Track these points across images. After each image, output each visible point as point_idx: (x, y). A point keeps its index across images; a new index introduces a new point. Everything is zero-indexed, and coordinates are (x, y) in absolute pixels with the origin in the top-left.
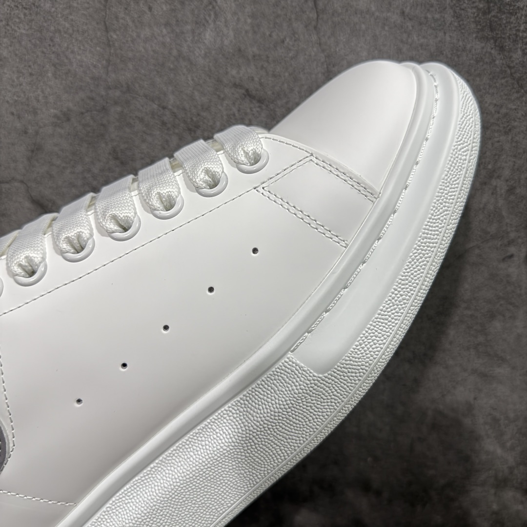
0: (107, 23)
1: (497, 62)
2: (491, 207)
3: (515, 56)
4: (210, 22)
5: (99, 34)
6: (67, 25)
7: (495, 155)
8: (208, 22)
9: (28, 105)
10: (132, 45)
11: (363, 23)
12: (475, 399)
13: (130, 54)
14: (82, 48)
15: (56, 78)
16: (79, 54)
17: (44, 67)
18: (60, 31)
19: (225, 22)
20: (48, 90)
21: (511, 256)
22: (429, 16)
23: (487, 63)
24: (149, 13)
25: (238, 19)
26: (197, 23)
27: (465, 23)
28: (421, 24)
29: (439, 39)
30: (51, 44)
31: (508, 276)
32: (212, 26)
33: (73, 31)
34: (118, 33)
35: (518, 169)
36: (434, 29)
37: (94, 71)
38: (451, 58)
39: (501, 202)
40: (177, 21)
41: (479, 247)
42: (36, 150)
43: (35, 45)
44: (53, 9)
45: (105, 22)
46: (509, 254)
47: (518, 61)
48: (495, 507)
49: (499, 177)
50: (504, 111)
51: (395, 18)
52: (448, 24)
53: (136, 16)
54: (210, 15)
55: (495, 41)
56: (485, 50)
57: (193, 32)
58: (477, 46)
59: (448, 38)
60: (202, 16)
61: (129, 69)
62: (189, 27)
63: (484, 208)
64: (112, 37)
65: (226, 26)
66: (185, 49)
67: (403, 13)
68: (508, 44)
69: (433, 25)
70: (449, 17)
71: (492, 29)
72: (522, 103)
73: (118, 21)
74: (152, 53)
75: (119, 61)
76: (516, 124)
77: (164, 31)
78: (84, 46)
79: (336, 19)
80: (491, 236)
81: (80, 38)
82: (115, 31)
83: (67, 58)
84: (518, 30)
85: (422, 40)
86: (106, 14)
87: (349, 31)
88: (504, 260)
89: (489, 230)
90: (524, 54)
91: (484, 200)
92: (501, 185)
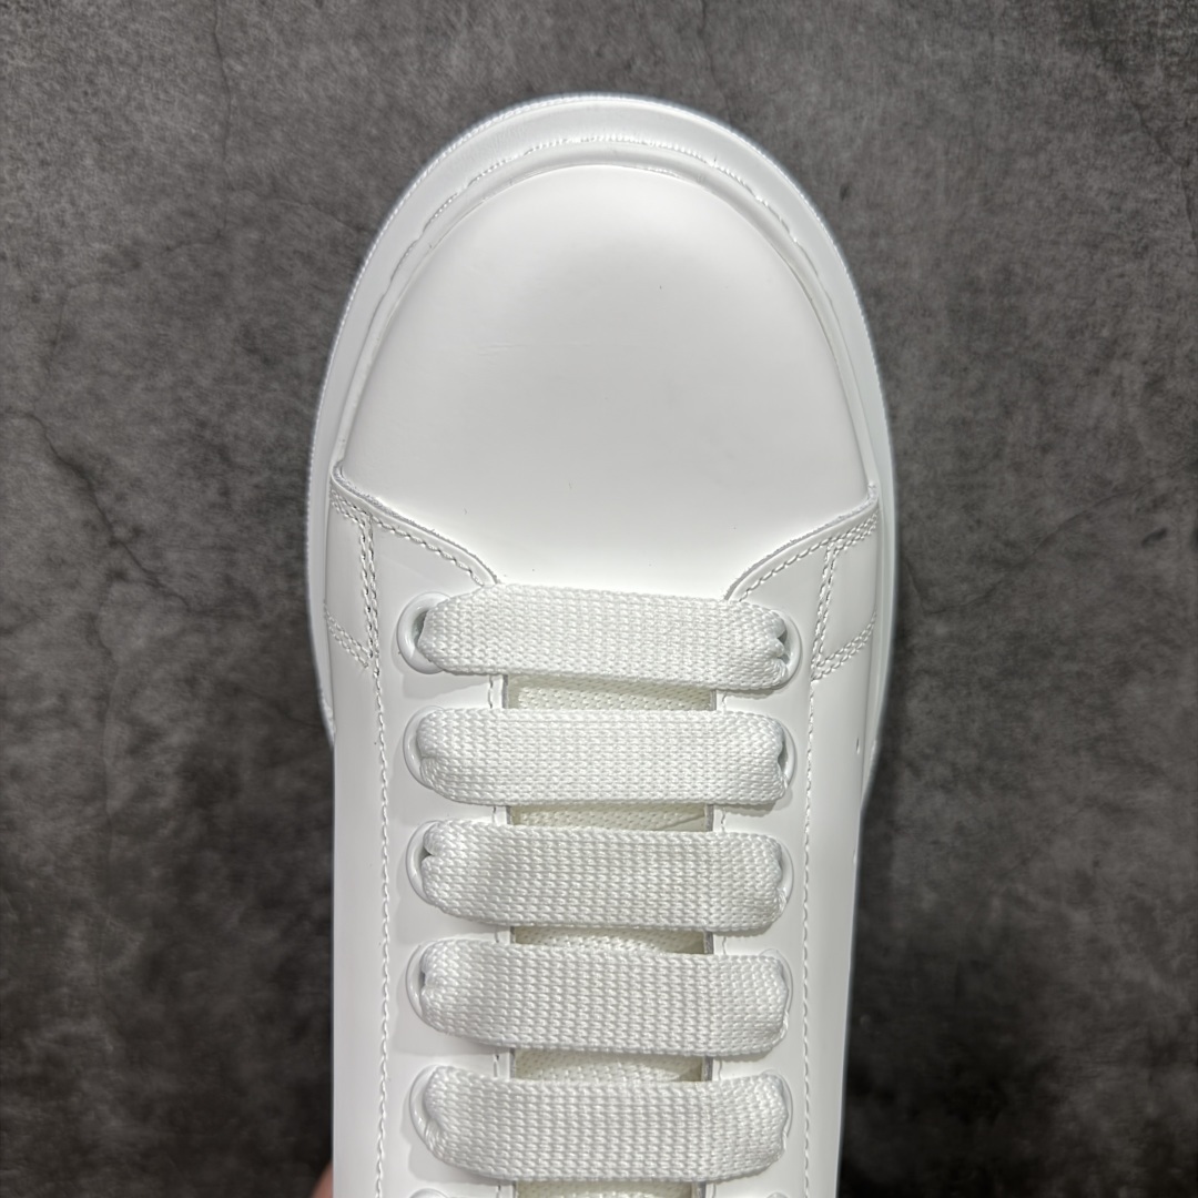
0: (219, 36)
1: (1111, 97)
2: (1112, 425)
3: (1149, 81)
4: (458, 26)
5: (201, 62)
6: (125, 45)
7: (1116, 306)
8: (453, 27)
9: (38, 235)
10: (279, 86)
11: (808, 18)
12: (1096, 864)
13: (277, 109)
14: (162, 96)
15: (103, 169)
16: (155, 112)
17: (73, 145)
18: (109, 60)
19: (495, 27)
20: (86, 196)
21: (1162, 534)
23: (1088, 99)
24: (317, 10)
25: (524, 19)
26: (428, 30)
27: (1036, 10)
28: (937, 16)
29: (980, 48)
30: (89, 91)
31: (1157, 578)
32: (464, 35)
33: (140, 57)
34: (246, 59)
35: (1167, 336)
36: (967, 28)
37: (193, 149)
38: (1007, 91)
39: (1134, 412)
40: (384, 27)
41: (1088, 517)
42: (61, 339)
43: (51, 95)
44: (92, 10)
45: (214, 35)
46: (1156, 529)
47: (1156, 93)
48: (1151, 1110)
49: (1126, 355)
50: (1130, 205)
52: (997, 15)
53: (286, 18)
54: (458, 12)
55: (1105, 50)
56: (1081, 71)
57: (421, 50)
58: (1065, 62)
59: (999, 47)
60: (440, 14)
61: (274, 142)
62: (411, 41)
63: (1096, 428)
64: (231, 69)
65: (497, 36)
66: (403, 91)
68: (1132, 54)
69: (964, 18)
71: (1096, 23)
72: (1168, 186)
73: (245, 33)
74: (327, 103)
75: (249, 124)
76: (1158, 234)
77: (354, 52)
78: (166, 92)
79: (748, 11)
80: (1116, 489)
81: (157, 75)
82: (238, 55)
83: (127, 121)
84: (1153, 24)
85: (942, 53)
86: (216, 15)
87: (777, 38)
88: (1145, 543)
89: (1109, 476)
90: (1169, 76)
91: (1096, 409)
92: (1132, 374)
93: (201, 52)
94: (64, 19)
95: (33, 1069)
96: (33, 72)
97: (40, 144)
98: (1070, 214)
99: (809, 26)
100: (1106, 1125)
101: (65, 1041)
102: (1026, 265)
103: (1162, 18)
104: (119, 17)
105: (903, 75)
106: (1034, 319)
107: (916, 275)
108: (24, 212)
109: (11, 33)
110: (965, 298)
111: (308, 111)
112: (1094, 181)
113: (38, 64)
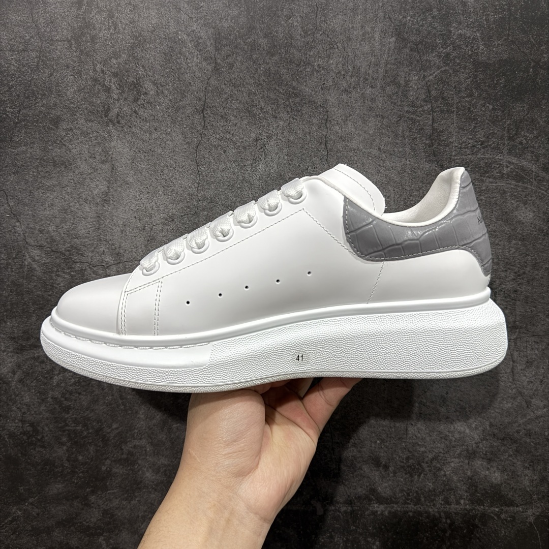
93: (192, 165)
94: (156, 155)
95: (124, 456)
96: (146, 169)
97: (147, 188)
100: (455, 478)
101: (135, 447)
103: (453, 154)
104: (171, 155)
105: (381, 171)
108: (142, 205)
109: (141, 158)
111: (221, 180)
113: (148, 167)
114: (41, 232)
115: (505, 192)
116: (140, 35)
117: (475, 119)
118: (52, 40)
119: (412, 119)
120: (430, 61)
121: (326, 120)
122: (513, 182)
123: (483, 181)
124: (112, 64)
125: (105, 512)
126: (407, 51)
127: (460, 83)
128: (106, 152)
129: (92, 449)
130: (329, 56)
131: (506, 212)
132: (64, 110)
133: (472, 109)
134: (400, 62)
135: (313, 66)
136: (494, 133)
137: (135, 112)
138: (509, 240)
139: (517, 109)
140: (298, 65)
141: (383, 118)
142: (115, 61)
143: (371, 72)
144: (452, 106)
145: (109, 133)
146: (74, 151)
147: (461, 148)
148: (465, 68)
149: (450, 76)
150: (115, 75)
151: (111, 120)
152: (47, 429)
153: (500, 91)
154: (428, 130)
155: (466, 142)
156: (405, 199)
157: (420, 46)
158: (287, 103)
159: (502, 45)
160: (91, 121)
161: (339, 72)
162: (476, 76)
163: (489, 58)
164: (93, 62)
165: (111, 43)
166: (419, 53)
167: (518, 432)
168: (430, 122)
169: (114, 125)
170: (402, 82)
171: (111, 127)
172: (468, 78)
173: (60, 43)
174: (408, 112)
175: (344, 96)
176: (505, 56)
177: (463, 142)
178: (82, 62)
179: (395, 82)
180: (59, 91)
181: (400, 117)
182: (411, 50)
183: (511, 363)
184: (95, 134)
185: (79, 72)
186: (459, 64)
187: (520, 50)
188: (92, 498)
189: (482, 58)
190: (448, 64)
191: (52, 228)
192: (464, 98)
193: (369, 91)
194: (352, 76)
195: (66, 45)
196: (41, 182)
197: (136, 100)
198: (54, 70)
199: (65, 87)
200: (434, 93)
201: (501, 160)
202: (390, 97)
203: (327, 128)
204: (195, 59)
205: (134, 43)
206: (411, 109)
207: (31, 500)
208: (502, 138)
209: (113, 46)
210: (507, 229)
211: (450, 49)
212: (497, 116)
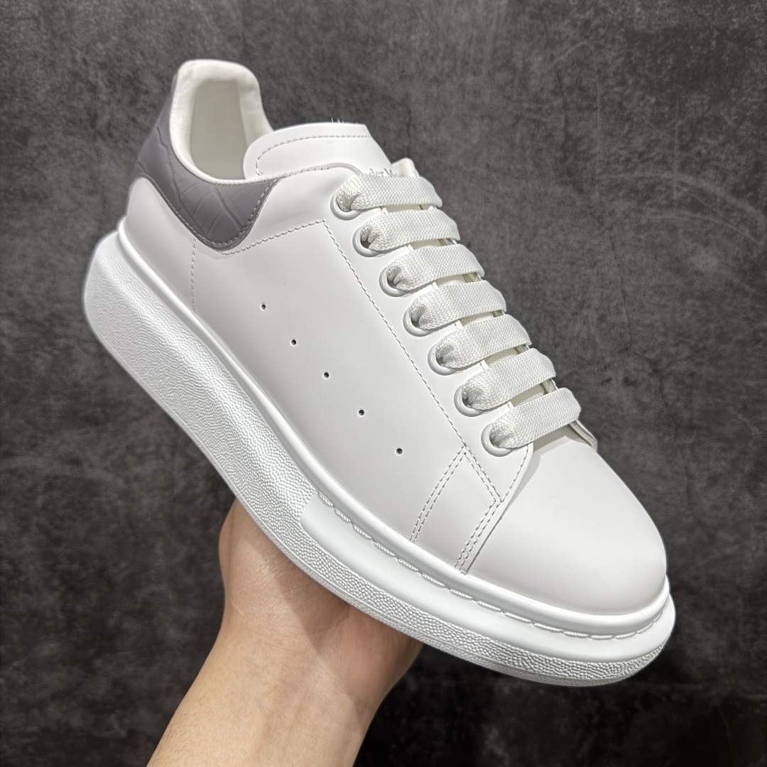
1: (577, 204)
2: (584, 335)
3: (593, 197)
7: (583, 287)
11: (453, 177)
21: (609, 380)
22: (512, 167)
23: (568, 205)
27: (545, 171)
28: (505, 174)
29: (522, 187)
31: (608, 399)
35: (606, 299)
36: (517, 179)
38: (534, 203)
39: (593, 330)
41: (576, 373)
46: (607, 378)
47: (596, 202)
49: (589, 307)
50: (587, 246)
51: (481, 171)
52: (529, 173)
55: (574, 186)
56: (565, 194)
58: (558, 191)
59: (530, 185)
63: (578, 337)
67: (488, 166)
68: (586, 186)
69: (516, 175)
70: (530, 166)
71: (570, 174)
72: (603, 238)
76: (600, 258)
80: (588, 361)
85: (507, 189)
88: (602, 383)
89: (584, 356)
90: (602, 195)
91: (577, 329)
92: (593, 316)
95: (139, 606)
98: (562, 251)
99: (453, 180)
101: (153, 594)
102: (544, 271)
105: (491, 198)
106: (549, 293)
107: (499, 277)
110: (520, 285)
112: (572, 237)
114: (10, 294)
115: (674, 228)
116: (136, 7)
117: (629, 119)
118: (12, 18)
119: (534, 121)
120: (560, 34)
121: (408, 125)
122: (688, 213)
123: (641, 212)
124: (98, 51)
125: (116, 683)
126: (525, 18)
127: (606, 65)
128: (94, 178)
129: (94, 596)
130: (410, 30)
131: (677, 259)
132: (34, 120)
133: (625, 104)
134: (515, 37)
135: (387, 45)
136: (658, 141)
137: (134, 120)
138: (683, 298)
139: (693, 103)
140: (365, 44)
141: (492, 119)
142: (100, 46)
143: (472, 51)
144: (594, 99)
145: (98, 151)
146: (50, 178)
147: (608, 163)
148: (613, 41)
149: (591, 54)
150: (103, 66)
151: (100, 133)
152: (31, 567)
153: (665, 76)
154: (560, 137)
155: (615, 154)
156: (526, 240)
157: (544, 11)
158: (350, 100)
159: (669, 6)
160: (71, 134)
161: (426, 53)
162: (629, 55)
163: (649, 26)
164: (71, 49)
165: (96, 20)
166: (543, 21)
167: (696, 578)
168: (562, 125)
169: (104, 139)
170: (519, 65)
171: (100, 143)
172: (618, 58)
173: (23, 22)
174: (529, 110)
175: (434, 89)
176: (674, 23)
177: (612, 154)
178: (55, 49)
179: (508, 65)
180: (26, 92)
181: (518, 118)
182: (532, 17)
183: (686, 479)
184: (79, 153)
185: (52, 64)
186: (604, 36)
187: (696, 12)
188: (98, 663)
189: (639, 27)
190: (587, 37)
191: (24, 289)
192: (612, 87)
193: (470, 80)
194: (444, 58)
195: (33, 24)
196: (7, 224)
197: (133, 102)
198: (17, 62)
199: (34, 86)
200: (567, 81)
201: (668, 180)
202: (501, 88)
203: (409, 136)
204: (215, 40)
205: (127, 19)
206: (533, 106)
207: (15, 664)
208: (670, 146)
209: (98, 24)
210: (679, 282)
211: (590, 15)
212: (663, 114)
